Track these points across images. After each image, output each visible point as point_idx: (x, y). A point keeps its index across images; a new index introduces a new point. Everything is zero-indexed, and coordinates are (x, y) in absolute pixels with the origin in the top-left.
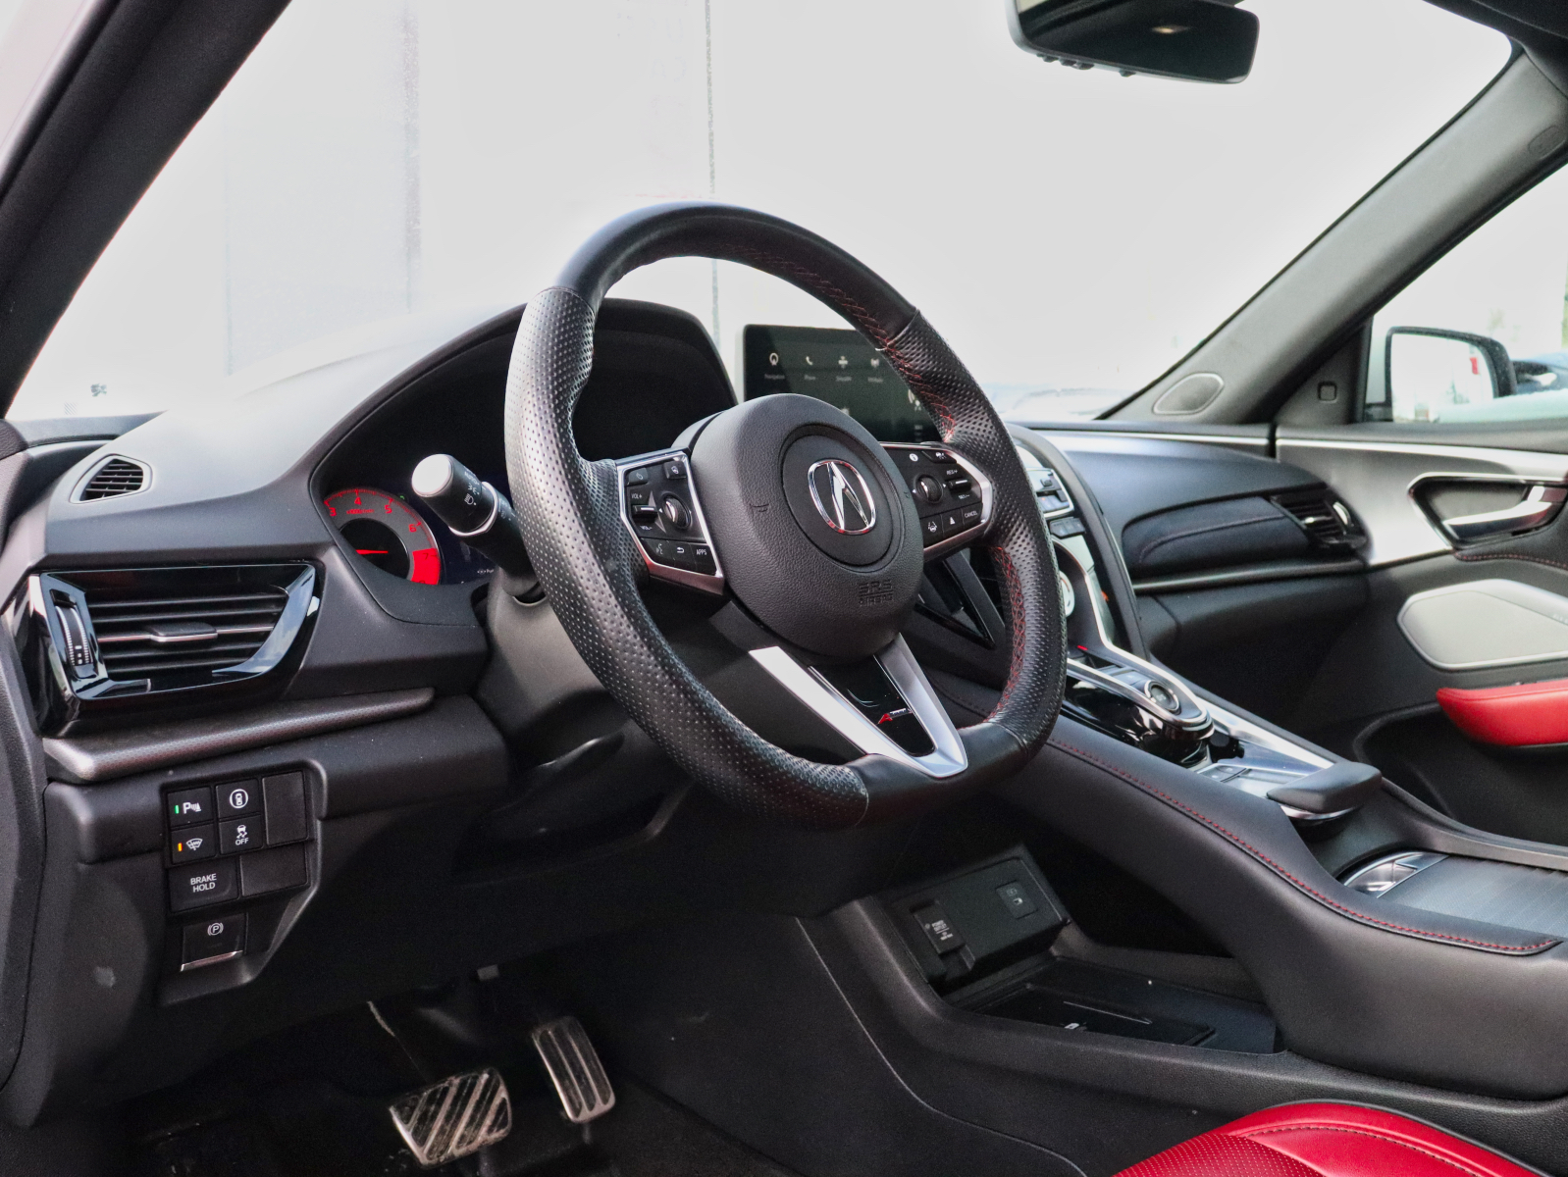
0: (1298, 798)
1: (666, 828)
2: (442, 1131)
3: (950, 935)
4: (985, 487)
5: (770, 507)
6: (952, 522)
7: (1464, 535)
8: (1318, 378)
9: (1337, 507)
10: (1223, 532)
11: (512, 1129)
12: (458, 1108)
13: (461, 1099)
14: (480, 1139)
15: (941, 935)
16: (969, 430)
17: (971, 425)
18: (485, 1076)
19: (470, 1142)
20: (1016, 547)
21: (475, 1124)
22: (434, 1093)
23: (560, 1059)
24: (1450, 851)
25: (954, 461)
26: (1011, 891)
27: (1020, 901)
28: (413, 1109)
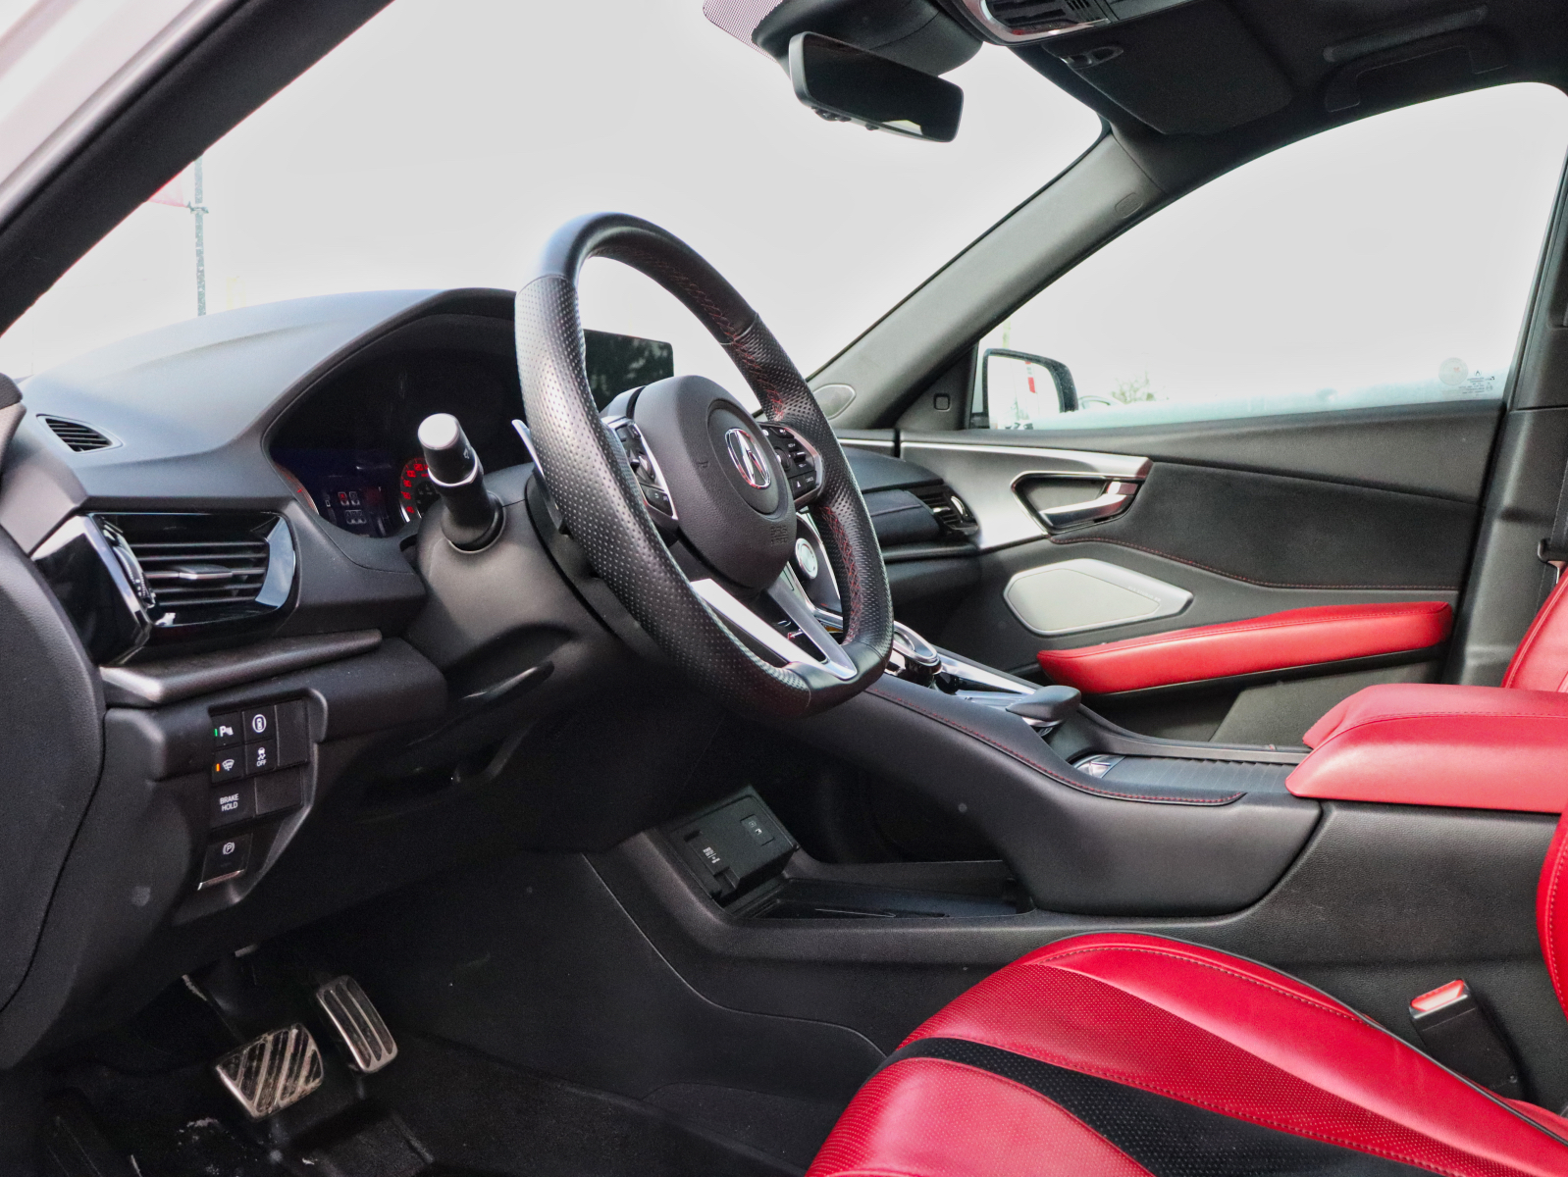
0: (1032, 710)
1: (505, 769)
2: (266, 1084)
3: (718, 859)
4: (817, 460)
5: (709, 464)
6: (799, 485)
7: (1057, 523)
8: (935, 390)
9: (954, 500)
10: (884, 517)
11: (325, 1077)
12: (277, 1062)
13: (278, 1053)
14: (299, 1090)
15: (711, 859)
16: (796, 413)
17: (797, 409)
18: (295, 1032)
19: (292, 1093)
20: (841, 507)
21: (294, 1075)
22: (253, 1050)
23: (346, 1015)
24: (1125, 753)
25: (792, 437)
26: (752, 823)
27: (760, 831)
28: (237, 1066)
